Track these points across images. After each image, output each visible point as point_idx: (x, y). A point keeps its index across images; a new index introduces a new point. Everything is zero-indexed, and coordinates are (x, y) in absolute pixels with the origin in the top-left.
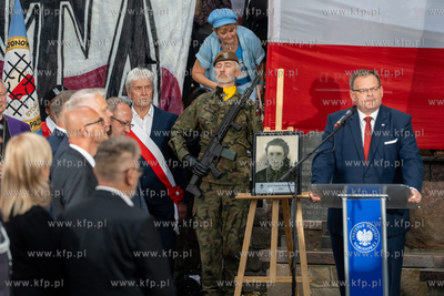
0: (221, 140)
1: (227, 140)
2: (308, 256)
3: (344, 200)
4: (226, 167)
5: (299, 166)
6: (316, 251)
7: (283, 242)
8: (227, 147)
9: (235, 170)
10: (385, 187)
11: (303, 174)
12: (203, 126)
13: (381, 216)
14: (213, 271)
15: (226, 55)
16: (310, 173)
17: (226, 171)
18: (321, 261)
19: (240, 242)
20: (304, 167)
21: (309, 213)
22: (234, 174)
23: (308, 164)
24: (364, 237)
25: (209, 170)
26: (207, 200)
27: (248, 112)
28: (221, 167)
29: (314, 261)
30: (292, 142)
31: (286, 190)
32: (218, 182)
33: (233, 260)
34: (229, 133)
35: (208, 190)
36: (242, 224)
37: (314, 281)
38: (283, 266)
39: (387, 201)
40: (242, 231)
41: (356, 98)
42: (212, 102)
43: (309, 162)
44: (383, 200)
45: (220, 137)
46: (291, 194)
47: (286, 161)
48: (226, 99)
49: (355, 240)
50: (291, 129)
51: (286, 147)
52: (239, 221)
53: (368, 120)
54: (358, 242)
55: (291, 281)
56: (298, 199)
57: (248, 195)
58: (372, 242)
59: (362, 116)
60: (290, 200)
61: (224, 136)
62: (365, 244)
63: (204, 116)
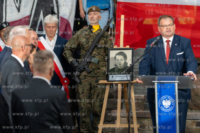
0: (91, 53)
1: (94, 53)
2: (137, 113)
3: (156, 84)
4: (93, 67)
5: (132, 66)
6: (141, 111)
7: (124, 106)
8: (94, 57)
9: (99, 69)
10: (177, 77)
11: (134, 70)
12: (82, 46)
13: (175, 92)
14: (86, 121)
15: (94, 9)
16: (138, 70)
17: (94, 69)
18: (144, 116)
19: (101, 106)
20: (135, 67)
21: (137, 91)
22: (98, 71)
23: (137, 65)
24: (167, 103)
25: (85, 69)
26: (83, 84)
27: (105, 39)
28: (91, 67)
29: (140, 116)
30: (129, 53)
31: (126, 79)
32: (89, 75)
33: (97, 116)
34: (95, 49)
35: (84, 79)
36: (102, 96)
37: (140, 127)
38: (124, 119)
39: (178, 84)
40: (102, 100)
41: (161, 30)
42: (87, 33)
43: (137, 64)
44: (176, 84)
45: (90, 51)
46: (128, 81)
47: (126, 63)
48: (94, 31)
49: (162, 105)
50: (128, 47)
51: (125, 57)
52: (100, 95)
53: (168, 42)
54: (163, 106)
55: (128, 127)
56: (132, 84)
57: (105, 82)
58: (170, 106)
59: (165, 39)
60: (127, 84)
61: (93, 50)
62: (167, 107)
63: (83, 41)
